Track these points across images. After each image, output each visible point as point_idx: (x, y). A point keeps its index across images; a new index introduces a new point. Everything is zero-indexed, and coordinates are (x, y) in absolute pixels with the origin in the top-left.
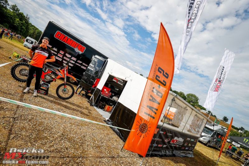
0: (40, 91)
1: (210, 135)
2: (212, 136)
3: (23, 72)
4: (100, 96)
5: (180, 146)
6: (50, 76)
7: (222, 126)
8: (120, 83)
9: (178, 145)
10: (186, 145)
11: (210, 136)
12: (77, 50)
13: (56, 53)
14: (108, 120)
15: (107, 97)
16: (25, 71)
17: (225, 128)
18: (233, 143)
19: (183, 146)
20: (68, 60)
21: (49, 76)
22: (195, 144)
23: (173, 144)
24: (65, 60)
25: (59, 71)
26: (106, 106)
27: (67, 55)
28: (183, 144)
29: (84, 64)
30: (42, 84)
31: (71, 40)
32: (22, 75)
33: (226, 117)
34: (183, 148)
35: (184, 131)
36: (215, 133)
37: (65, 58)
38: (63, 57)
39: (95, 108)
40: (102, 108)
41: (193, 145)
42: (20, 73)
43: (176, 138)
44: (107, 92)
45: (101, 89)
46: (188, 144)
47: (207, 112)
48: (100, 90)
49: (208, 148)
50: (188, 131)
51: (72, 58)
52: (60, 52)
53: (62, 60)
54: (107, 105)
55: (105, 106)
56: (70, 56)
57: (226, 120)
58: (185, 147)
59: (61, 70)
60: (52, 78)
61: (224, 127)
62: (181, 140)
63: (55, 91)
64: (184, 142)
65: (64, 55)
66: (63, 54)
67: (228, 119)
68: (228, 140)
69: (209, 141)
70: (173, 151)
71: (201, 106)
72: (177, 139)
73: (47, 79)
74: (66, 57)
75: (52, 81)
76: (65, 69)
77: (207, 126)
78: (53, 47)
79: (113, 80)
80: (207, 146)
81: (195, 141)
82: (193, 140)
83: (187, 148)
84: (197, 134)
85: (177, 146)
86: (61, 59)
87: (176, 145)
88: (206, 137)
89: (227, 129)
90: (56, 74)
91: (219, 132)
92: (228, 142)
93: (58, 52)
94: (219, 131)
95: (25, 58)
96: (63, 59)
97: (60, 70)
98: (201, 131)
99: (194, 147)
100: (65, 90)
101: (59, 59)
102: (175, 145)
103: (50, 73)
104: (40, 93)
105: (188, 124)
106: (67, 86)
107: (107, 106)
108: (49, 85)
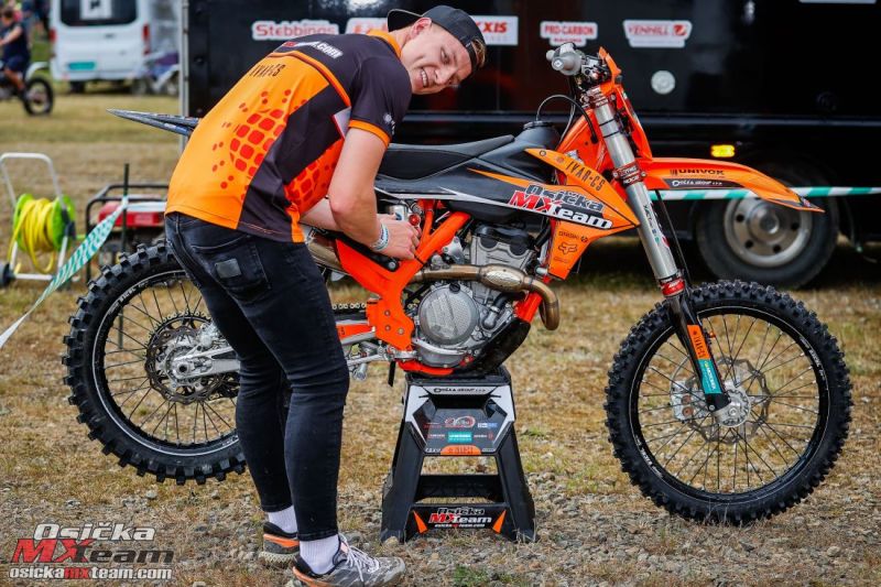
0: (435, 509)
3: (178, 361)
6: (468, 280)
16: (194, 333)
21: (454, 282)
25: (546, 173)
30: (419, 415)
32: (187, 396)
42: (156, 380)
59: (553, 143)
60: (508, 294)
63: (599, 458)
73: (448, 330)
75: (510, 337)
76: (606, 113)
90: (519, 218)
95: (134, 208)
97: (551, 157)
100: (712, 385)
103: (453, 247)
106: (714, 324)
108: (503, 397)
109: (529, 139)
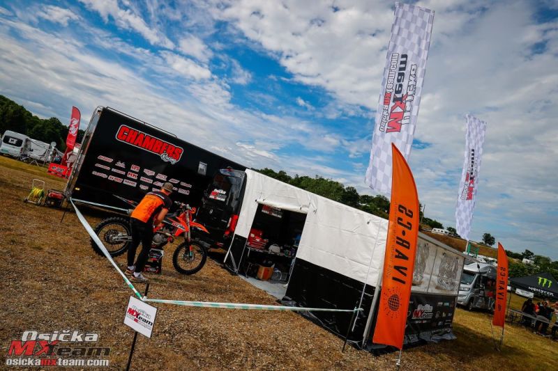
1: (470, 284)
2: (474, 287)
4: (247, 250)
5: (429, 321)
6: (162, 234)
7: (485, 257)
8: (275, 215)
9: (425, 319)
10: (437, 316)
11: (470, 286)
12: (165, 157)
13: (123, 173)
14: (284, 299)
15: (260, 251)
17: (493, 261)
18: (518, 291)
19: (434, 320)
20: (150, 181)
21: (160, 234)
22: (452, 311)
23: (417, 320)
24: (145, 184)
26: (260, 270)
27: (146, 171)
28: (434, 316)
29: (183, 184)
31: (151, 138)
33: (489, 235)
34: (434, 324)
35: (430, 291)
36: (479, 277)
37: (142, 179)
38: (139, 177)
39: (243, 277)
40: (253, 274)
41: (450, 315)
43: (420, 308)
44: (258, 240)
45: (247, 237)
46: (441, 315)
47: (446, 232)
48: (244, 239)
49: (472, 313)
50: (437, 288)
51: (157, 177)
52: (131, 169)
53: (138, 186)
54: (261, 266)
55: (258, 268)
56: (153, 174)
57: (489, 240)
58: (437, 321)
60: (166, 237)
61: (490, 259)
62: (428, 308)
64: (434, 311)
65: (141, 174)
66: (138, 171)
67: (493, 238)
68: (509, 288)
69: (471, 299)
70: (419, 333)
71: (431, 220)
72: (422, 309)
73: (158, 240)
74: (145, 175)
75: (166, 243)
77: (466, 268)
78: (115, 162)
79: (263, 211)
80: (470, 311)
81: (451, 306)
82: (447, 304)
83: (440, 323)
84: (452, 290)
85: (424, 322)
86: (136, 183)
87: (422, 320)
88: (464, 292)
89: (497, 262)
90: (172, 226)
91: (485, 275)
92: (508, 291)
93: (127, 169)
94: (485, 273)
96: (139, 182)
98: (457, 282)
99: (451, 318)
101: (131, 184)
102: (420, 322)
103: (162, 228)
104: (147, 271)
105: (434, 275)
107: (262, 270)
108: (162, 252)
109: (175, 215)
